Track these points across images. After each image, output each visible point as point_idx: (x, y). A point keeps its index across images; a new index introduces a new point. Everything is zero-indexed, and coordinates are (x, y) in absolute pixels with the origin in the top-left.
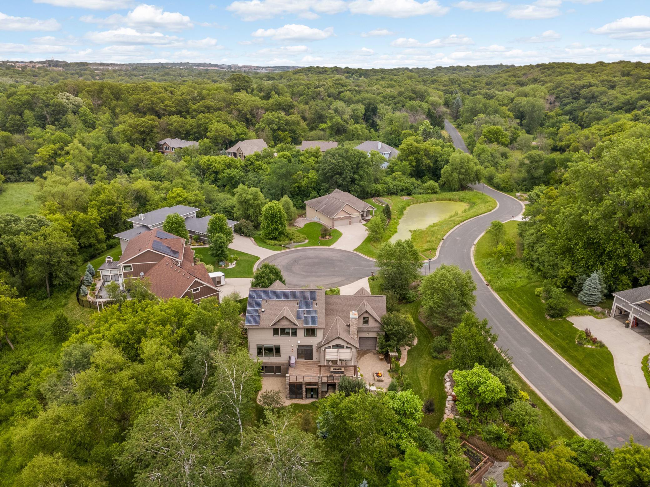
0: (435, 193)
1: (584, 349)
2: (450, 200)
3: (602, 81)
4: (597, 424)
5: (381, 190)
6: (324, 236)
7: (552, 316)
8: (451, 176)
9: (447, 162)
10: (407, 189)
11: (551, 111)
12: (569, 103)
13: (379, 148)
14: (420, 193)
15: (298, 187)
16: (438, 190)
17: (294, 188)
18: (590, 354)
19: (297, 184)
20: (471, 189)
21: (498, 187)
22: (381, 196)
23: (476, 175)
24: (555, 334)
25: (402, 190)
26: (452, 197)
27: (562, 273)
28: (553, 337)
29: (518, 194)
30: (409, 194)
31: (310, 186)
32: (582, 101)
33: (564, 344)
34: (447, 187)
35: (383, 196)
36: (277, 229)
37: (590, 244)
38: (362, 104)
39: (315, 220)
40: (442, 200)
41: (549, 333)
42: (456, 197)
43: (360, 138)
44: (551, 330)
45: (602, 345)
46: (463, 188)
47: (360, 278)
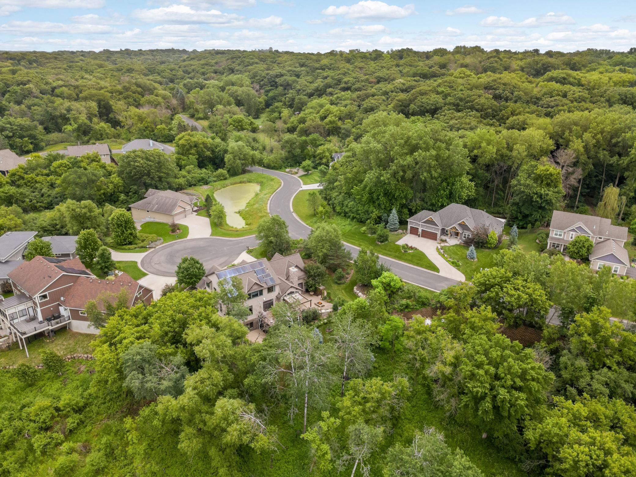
0: (225, 179)
1: (409, 254)
2: (241, 182)
3: (289, 71)
4: (439, 284)
5: (183, 184)
6: (173, 231)
7: (382, 242)
8: (234, 163)
9: (226, 151)
10: (203, 179)
11: (259, 98)
12: (270, 90)
13: (151, 145)
14: (215, 181)
15: (104, 194)
16: (228, 176)
17: (100, 195)
18: (413, 256)
19: (102, 191)
20: (249, 172)
21: (269, 167)
22: (184, 189)
23: (253, 159)
24: (389, 251)
25: (199, 181)
26: (242, 180)
27: (374, 215)
28: (389, 253)
29: (287, 170)
30: (207, 183)
31: (116, 190)
32: (280, 89)
33: (397, 254)
34: (233, 173)
35: (186, 189)
36: (131, 234)
37: (387, 194)
38: (93, 100)
39: (148, 220)
40: (235, 183)
41: (384, 251)
42: (245, 179)
43: (110, 136)
44: (385, 250)
45: (416, 249)
46: (244, 172)
47: (240, 254)
